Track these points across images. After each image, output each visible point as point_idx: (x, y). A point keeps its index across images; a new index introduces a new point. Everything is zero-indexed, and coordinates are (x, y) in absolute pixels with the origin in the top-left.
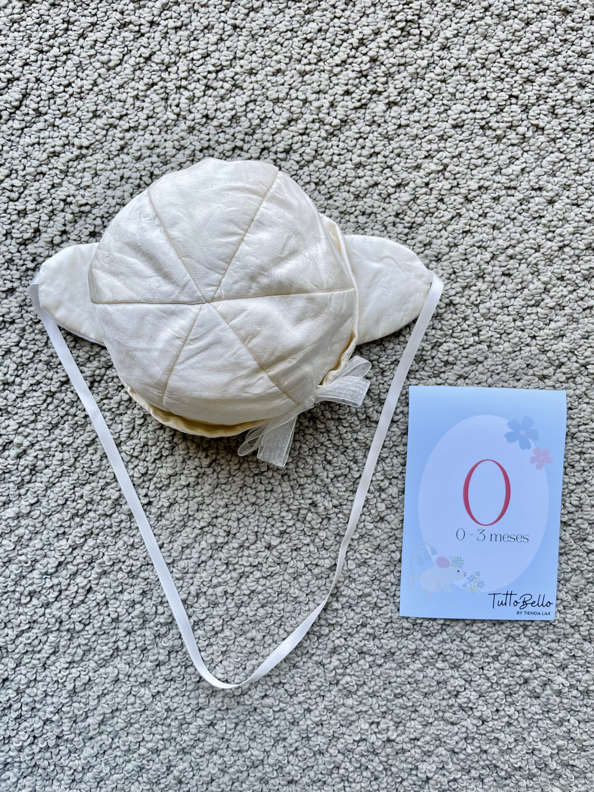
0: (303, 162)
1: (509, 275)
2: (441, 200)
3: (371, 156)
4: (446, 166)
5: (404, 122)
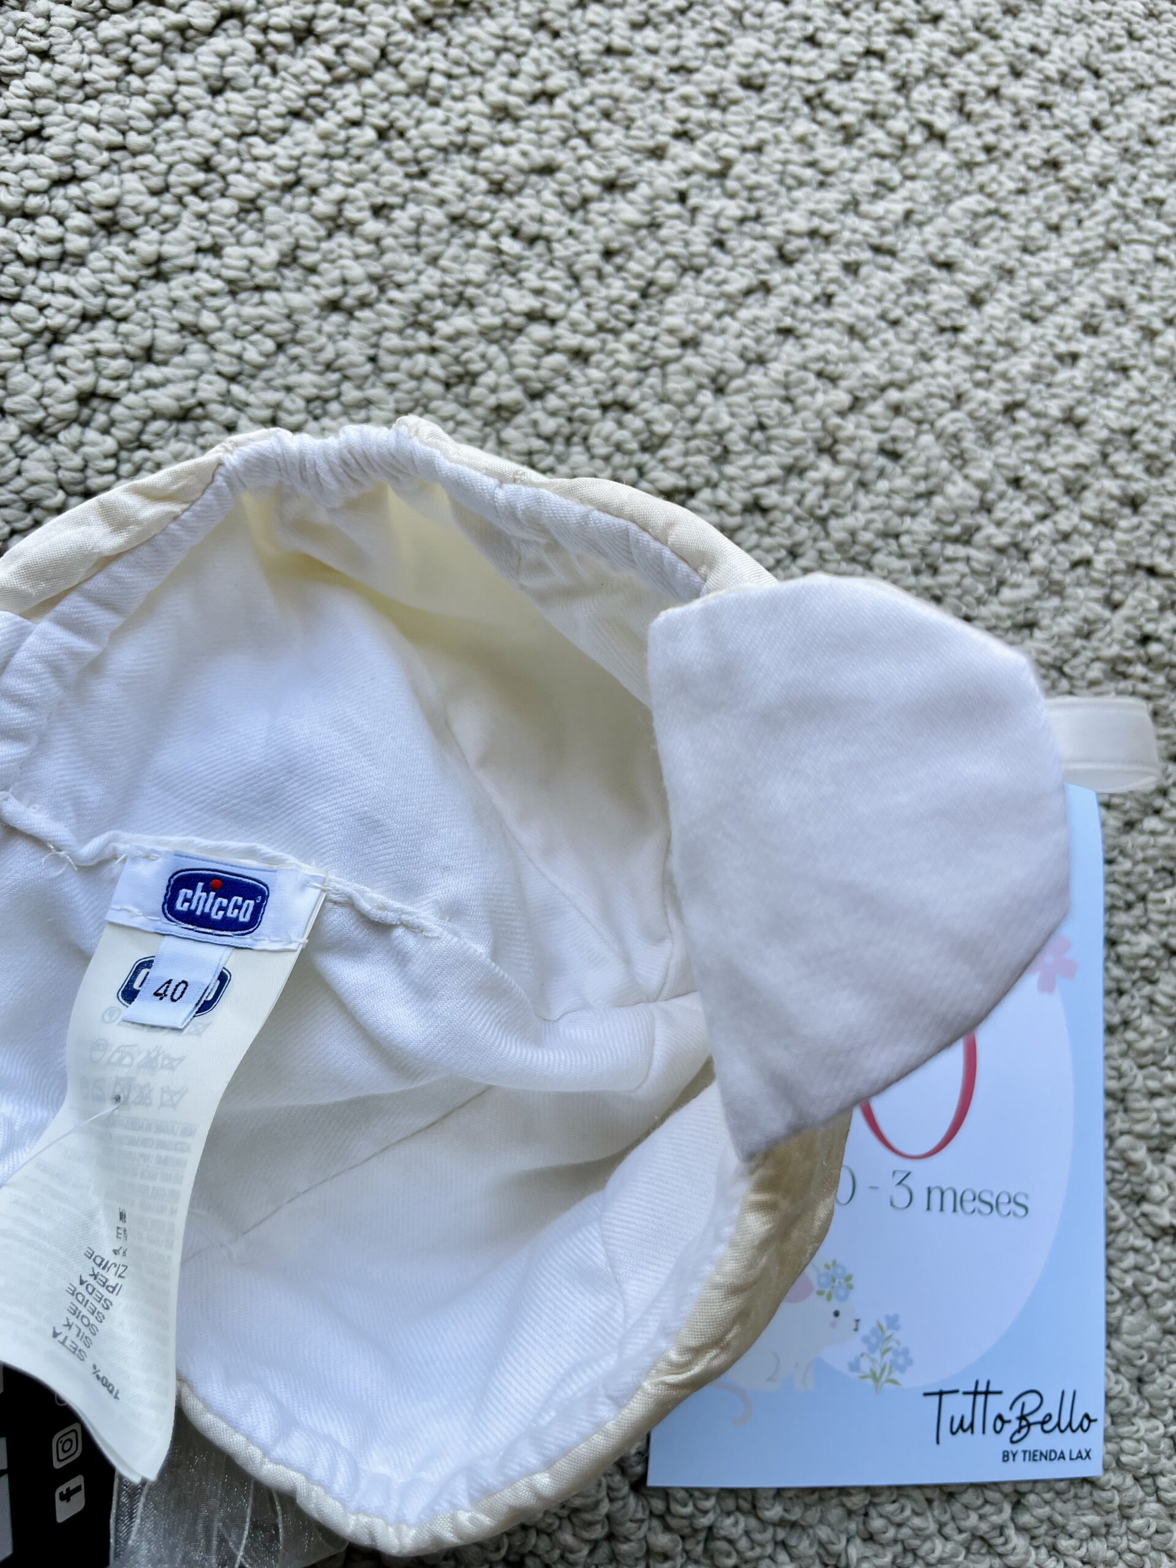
0: (342, 70)
1: (895, 456)
2: (720, 244)
3: (535, 98)
4: (728, 164)
5: (617, 42)
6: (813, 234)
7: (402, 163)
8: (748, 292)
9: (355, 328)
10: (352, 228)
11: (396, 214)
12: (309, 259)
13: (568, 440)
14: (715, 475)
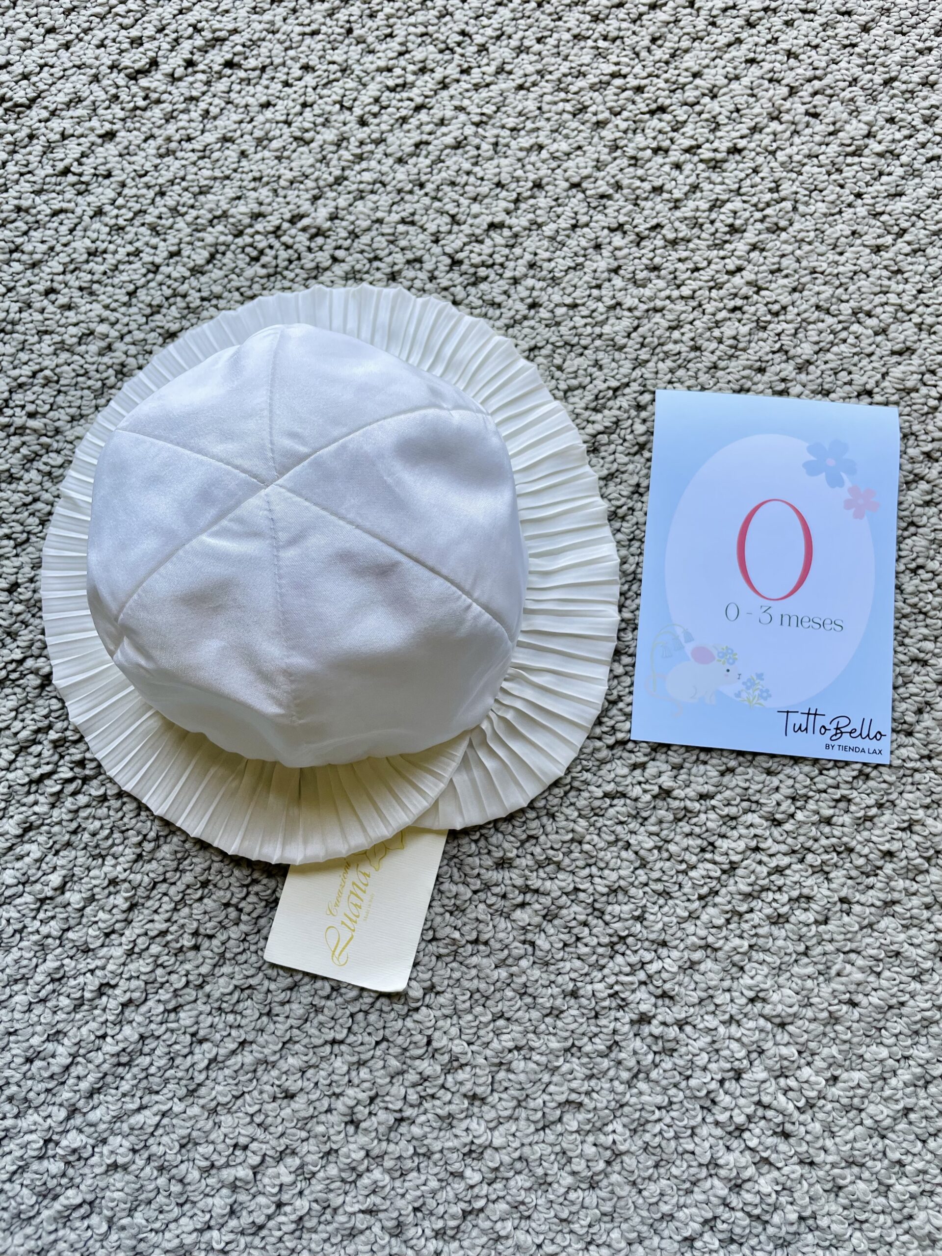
6: (766, 10)
7: (550, 14)
8: (729, 45)
9: (531, 96)
10: (527, 50)
11: (548, 40)
12: (508, 68)
13: (634, 132)
14: (712, 137)
